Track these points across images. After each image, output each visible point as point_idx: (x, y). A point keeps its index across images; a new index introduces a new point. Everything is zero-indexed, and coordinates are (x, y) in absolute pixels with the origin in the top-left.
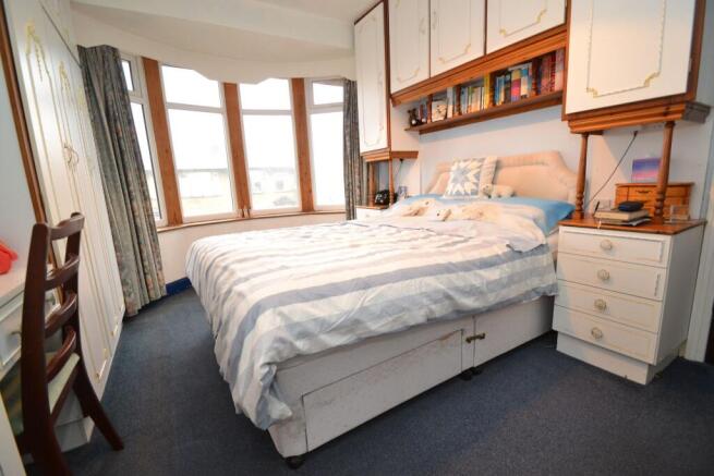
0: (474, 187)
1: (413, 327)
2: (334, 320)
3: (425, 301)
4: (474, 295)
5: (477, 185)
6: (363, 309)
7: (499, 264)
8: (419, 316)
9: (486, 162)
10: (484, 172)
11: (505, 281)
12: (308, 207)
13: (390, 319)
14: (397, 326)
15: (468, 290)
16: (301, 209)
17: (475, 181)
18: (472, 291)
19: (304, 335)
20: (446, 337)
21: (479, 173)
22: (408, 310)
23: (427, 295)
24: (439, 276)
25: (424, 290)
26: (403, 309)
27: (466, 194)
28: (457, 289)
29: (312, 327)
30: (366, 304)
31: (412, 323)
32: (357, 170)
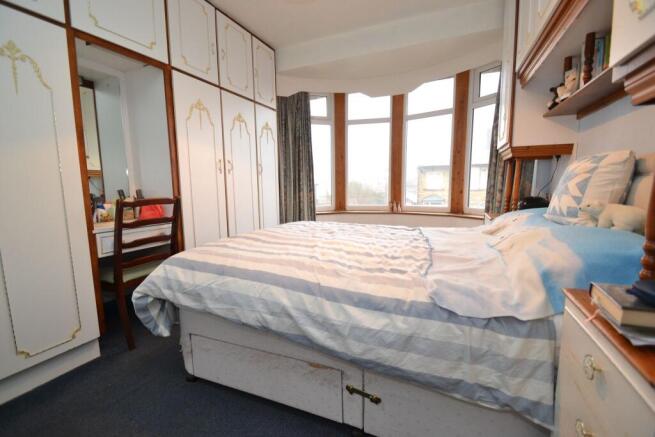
0: (574, 204)
1: (244, 324)
2: (187, 286)
3: (260, 307)
4: (327, 330)
5: (578, 200)
6: (209, 289)
7: (389, 312)
8: (250, 318)
9: (604, 163)
10: (595, 180)
11: (390, 339)
12: (457, 209)
13: (225, 307)
14: (230, 316)
15: (320, 320)
16: (449, 210)
17: (578, 194)
18: (324, 324)
19: (169, 287)
20: (317, 366)
21: (587, 180)
22: (240, 306)
23: (265, 303)
24: (290, 291)
25: (264, 296)
26: (236, 304)
27: (562, 214)
28: (308, 314)
29: (175, 285)
30: (213, 285)
31: (244, 321)
32: (501, 170)
